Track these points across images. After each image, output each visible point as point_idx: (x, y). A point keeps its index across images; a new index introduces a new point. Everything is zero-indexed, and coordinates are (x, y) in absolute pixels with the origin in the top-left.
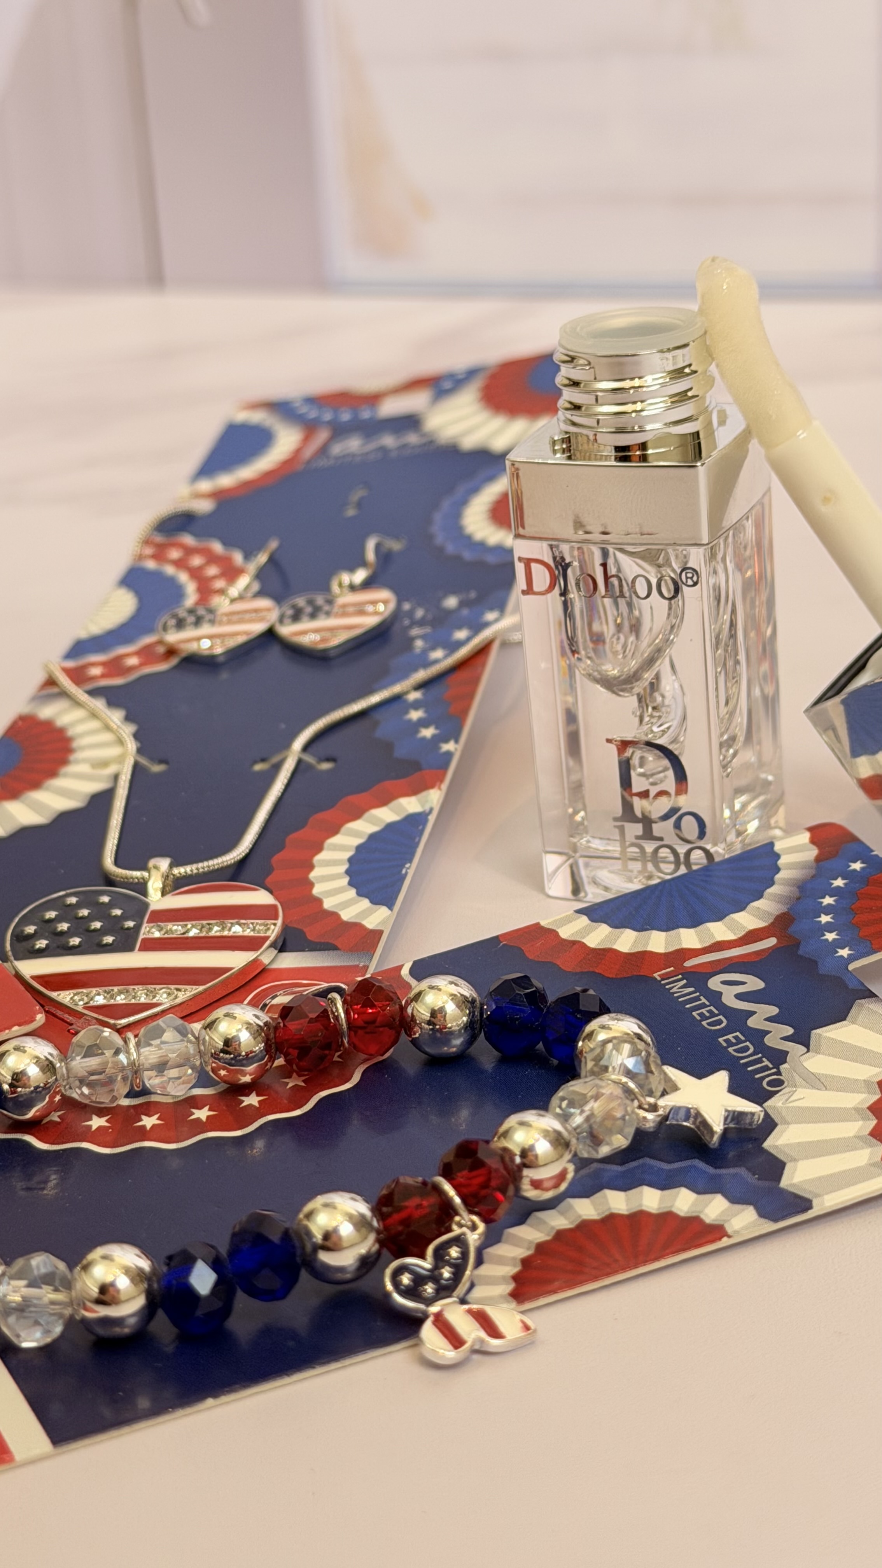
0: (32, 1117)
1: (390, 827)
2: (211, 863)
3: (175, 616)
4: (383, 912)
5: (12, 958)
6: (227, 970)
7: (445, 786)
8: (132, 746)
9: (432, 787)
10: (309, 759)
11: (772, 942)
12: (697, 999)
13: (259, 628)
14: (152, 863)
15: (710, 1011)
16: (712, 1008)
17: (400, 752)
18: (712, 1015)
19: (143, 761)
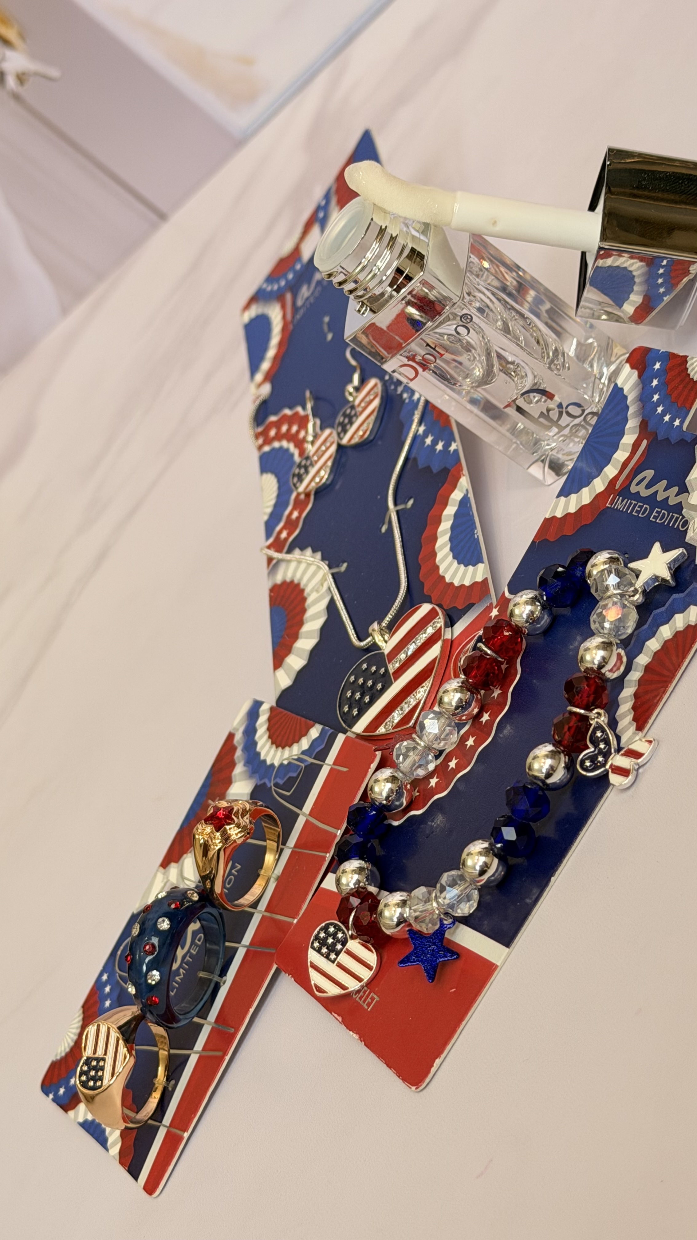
0: (407, 803)
1: (456, 515)
2: (396, 604)
3: (294, 475)
4: (481, 566)
5: (349, 729)
6: (436, 658)
7: (465, 471)
8: (324, 567)
9: (460, 477)
10: (400, 507)
11: (645, 443)
12: (631, 503)
13: (333, 448)
14: (370, 631)
15: (640, 507)
16: (639, 504)
17: (435, 469)
19: (335, 570)
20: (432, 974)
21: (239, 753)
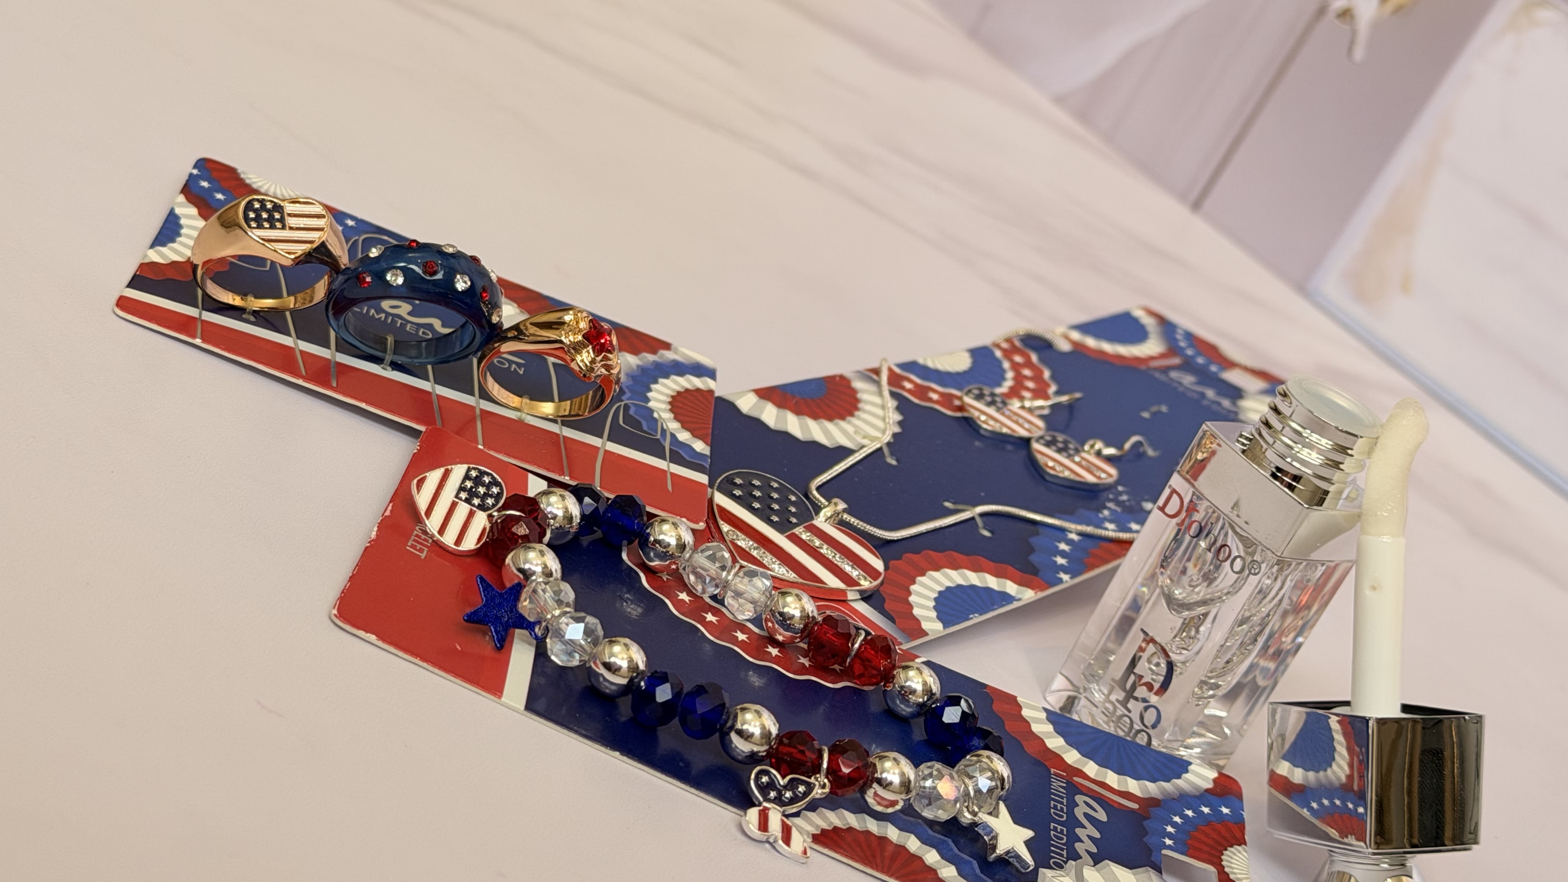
0: (653, 566)
1: (988, 590)
2: (870, 528)
3: (980, 389)
4: (939, 626)
5: (716, 487)
6: (825, 584)
7: (1041, 595)
8: (887, 438)
9: (1032, 589)
10: (979, 521)
11: (1135, 806)
12: (1062, 798)
13: (1023, 433)
14: (835, 500)
15: (1062, 808)
16: (1065, 808)
17: (1033, 558)
18: (1062, 810)
19: (886, 451)
20: (473, 618)
21: (650, 358)
